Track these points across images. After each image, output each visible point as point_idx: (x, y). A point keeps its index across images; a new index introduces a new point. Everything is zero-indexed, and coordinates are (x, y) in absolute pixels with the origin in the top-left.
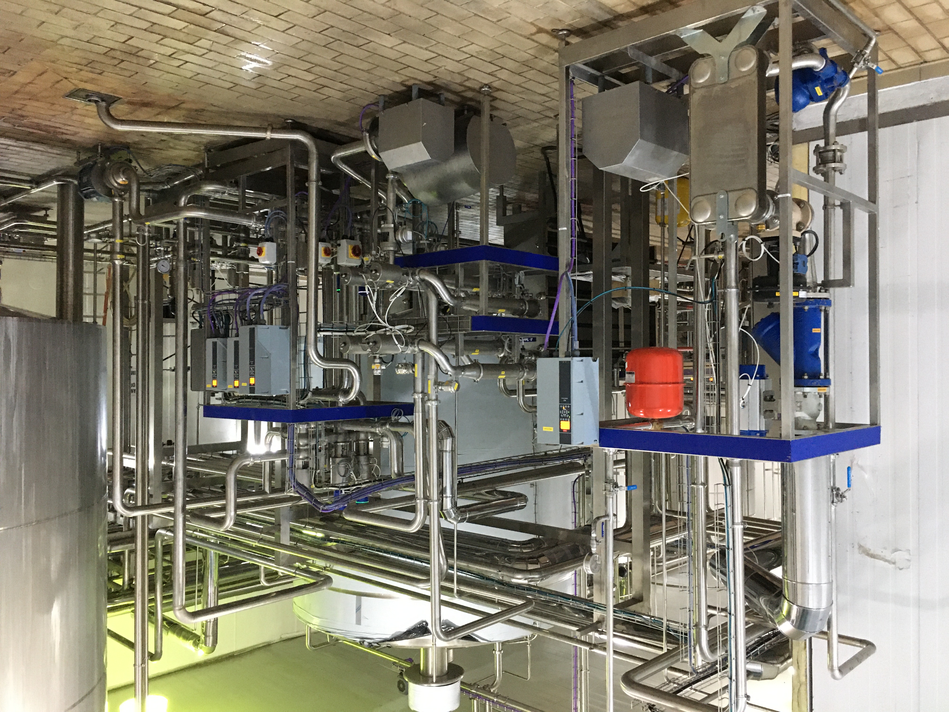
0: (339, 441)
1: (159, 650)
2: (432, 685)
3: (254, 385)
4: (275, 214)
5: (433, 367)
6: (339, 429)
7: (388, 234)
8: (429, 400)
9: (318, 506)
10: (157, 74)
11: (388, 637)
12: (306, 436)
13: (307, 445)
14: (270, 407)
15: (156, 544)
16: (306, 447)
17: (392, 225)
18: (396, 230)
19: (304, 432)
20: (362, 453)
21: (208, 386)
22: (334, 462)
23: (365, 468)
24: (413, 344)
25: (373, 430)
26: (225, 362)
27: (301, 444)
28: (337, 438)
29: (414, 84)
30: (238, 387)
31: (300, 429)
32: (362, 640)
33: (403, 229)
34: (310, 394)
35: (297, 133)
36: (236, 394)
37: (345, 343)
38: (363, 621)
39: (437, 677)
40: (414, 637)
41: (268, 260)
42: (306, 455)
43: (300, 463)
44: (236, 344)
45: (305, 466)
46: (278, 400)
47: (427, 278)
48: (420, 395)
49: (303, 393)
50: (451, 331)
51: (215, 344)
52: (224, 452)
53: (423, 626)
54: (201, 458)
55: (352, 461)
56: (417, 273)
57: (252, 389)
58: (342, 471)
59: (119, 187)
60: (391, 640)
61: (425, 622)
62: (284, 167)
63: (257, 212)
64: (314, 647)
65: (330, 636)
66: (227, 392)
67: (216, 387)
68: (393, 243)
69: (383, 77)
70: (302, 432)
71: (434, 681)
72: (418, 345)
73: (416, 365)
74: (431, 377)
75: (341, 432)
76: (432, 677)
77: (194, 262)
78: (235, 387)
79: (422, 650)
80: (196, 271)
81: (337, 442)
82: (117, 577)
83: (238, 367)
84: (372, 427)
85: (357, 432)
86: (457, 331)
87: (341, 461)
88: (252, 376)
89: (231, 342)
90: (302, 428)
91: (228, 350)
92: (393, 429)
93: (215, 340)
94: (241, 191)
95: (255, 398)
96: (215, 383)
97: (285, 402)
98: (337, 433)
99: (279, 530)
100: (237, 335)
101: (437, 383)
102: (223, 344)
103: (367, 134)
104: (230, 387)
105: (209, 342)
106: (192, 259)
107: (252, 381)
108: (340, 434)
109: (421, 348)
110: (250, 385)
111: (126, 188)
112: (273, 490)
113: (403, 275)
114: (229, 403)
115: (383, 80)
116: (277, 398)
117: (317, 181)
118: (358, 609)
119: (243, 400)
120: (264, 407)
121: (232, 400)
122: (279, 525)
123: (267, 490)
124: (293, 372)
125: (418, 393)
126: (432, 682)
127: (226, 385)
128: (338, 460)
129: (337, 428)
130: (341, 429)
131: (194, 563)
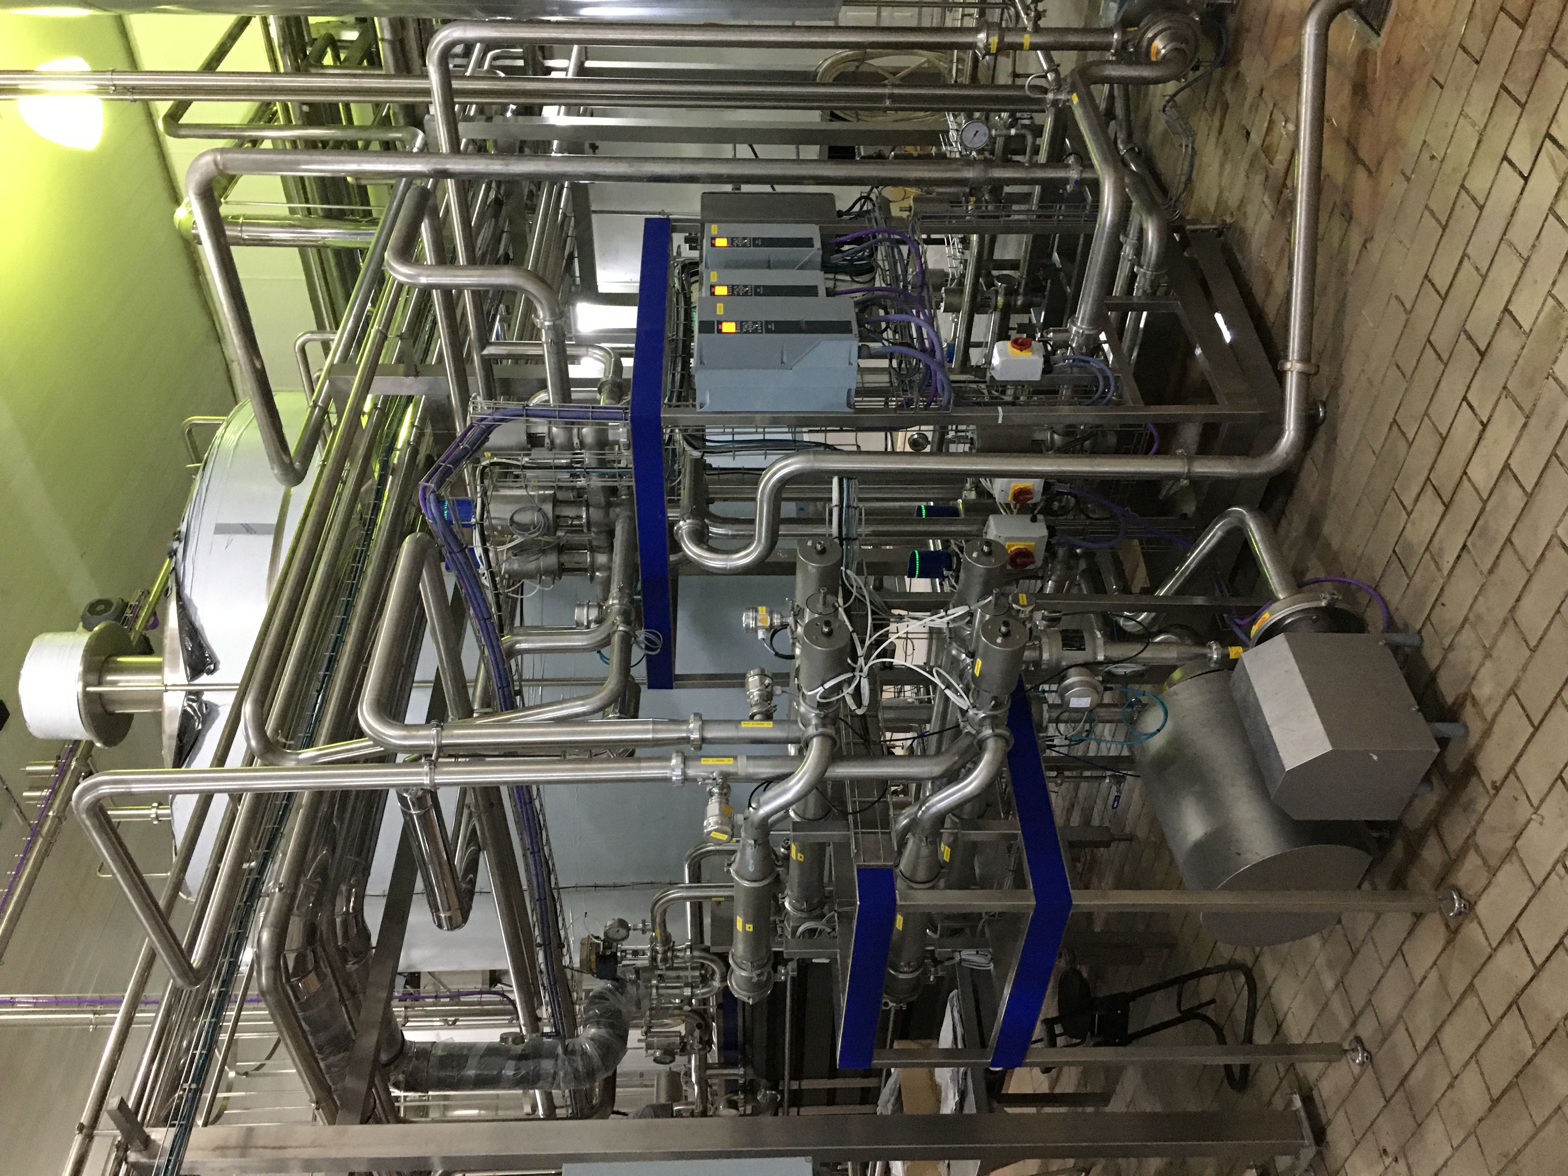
0: (591, 510)
1: (183, 132)
2: (81, 684)
3: (720, 331)
4: (1106, 378)
5: (766, 770)
6: (618, 510)
7: (1081, 648)
8: (685, 760)
9: (435, 478)
10: (1477, 111)
11: (187, 591)
12: (603, 443)
13: (582, 445)
14: (667, 361)
15: (397, 129)
16: (576, 441)
17: (1101, 657)
18: (1091, 666)
19: (611, 437)
20: (565, 558)
21: (714, 229)
22: (543, 499)
23: (531, 566)
24: (824, 721)
25: (614, 590)
26: (769, 265)
27: (585, 430)
28: (598, 506)
29: (1466, 727)
30: (713, 294)
31: (618, 427)
32: (183, 537)
33: (1095, 688)
34: (697, 454)
35: (1298, 430)
36: (695, 288)
37: (823, 551)
38: (222, 539)
39: (100, 695)
40: (184, 646)
41: (1003, 363)
42: (558, 441)
43: (541, 428)
44: (810, 291)
45: (534, 441)
46: (682, 382)
47: (987, 757)
48: (695, 736)
49: (697, 439)
50: (854, 813)
51: (807, 242)
52: (576, 260)
53: (205, 664)
54: (565, 215)
55: (546, 538)
56: (998, 731)
57: (710, 327)
58: (524, 518)
59: (1145, 43)
60: (180, 597)
61: (215, 670)
62: (1213, 402)
63: (1103, 337)
64: (190, 431)
65: (198, 467)
66: (702, 268)
67: (713, 245)
68: (1059, 662)
69: (1488, 656)
70: (610, 432)
71: (88, 689)
72: (821, 735)
73: (769, 724)
74: (743, 766)
75: (612, 515)
76: (100, 684)
77: (967, 202)
78: (713, 286)
79: (160, 659)
80: (946, 206)
81: (588, 507)
82: (336, 57)
83: (757, 294)
84: (621, 589)
85: (611, 549)
86: (856, 827)
87: (545, 515)
88: (740, 325)
89: (816, 278)
90: (620, 432)
91: (795, 272)
92: (616, 639)
93: (818, 244)
94: (1143, 301)
95: (688, 331)
96: (721, 242)
97: (679, 400)
98: (609, 505)
99: (407, 375)
100: (830, 293)
101: (727, 780)
102: (810, 261)
103: (1323, 604)
104: (714, 277)
105: (812, 231)
106: (973, 199)
107: (729, 327)
108: (607, 514)
109: (815, 742)
110: (720, 323)
111: (1142, 57)
112: (488, 363)
113: (995, 698)
114: (677, 271)
115: (1477, 655)
116: (687, 378)
117: (1189, 476)
118: (249, 529)
119: (682, 303)
120: (667, 348)
121: (680, 279)
122: (417, 374)
123: (489, 350)
124: (747, 419)
125: (702, 729)
126: (86, 685)
127: (716, 267)
128: (548, 508)
129: (618, 505)
130: (618, 516)
131: (365, 201)
